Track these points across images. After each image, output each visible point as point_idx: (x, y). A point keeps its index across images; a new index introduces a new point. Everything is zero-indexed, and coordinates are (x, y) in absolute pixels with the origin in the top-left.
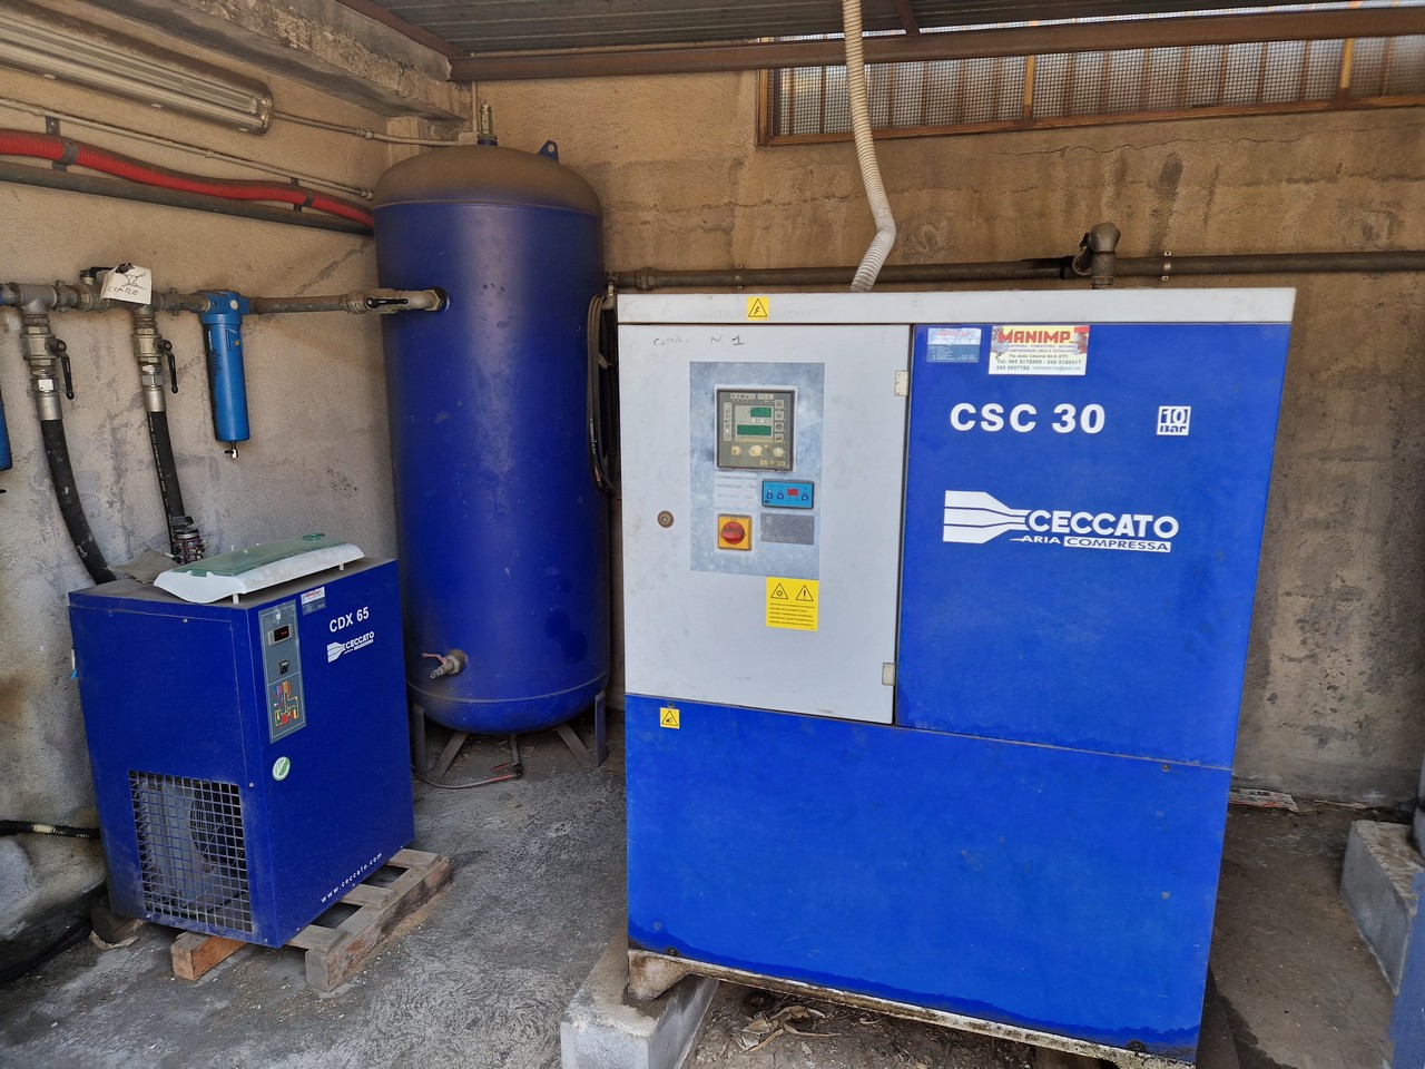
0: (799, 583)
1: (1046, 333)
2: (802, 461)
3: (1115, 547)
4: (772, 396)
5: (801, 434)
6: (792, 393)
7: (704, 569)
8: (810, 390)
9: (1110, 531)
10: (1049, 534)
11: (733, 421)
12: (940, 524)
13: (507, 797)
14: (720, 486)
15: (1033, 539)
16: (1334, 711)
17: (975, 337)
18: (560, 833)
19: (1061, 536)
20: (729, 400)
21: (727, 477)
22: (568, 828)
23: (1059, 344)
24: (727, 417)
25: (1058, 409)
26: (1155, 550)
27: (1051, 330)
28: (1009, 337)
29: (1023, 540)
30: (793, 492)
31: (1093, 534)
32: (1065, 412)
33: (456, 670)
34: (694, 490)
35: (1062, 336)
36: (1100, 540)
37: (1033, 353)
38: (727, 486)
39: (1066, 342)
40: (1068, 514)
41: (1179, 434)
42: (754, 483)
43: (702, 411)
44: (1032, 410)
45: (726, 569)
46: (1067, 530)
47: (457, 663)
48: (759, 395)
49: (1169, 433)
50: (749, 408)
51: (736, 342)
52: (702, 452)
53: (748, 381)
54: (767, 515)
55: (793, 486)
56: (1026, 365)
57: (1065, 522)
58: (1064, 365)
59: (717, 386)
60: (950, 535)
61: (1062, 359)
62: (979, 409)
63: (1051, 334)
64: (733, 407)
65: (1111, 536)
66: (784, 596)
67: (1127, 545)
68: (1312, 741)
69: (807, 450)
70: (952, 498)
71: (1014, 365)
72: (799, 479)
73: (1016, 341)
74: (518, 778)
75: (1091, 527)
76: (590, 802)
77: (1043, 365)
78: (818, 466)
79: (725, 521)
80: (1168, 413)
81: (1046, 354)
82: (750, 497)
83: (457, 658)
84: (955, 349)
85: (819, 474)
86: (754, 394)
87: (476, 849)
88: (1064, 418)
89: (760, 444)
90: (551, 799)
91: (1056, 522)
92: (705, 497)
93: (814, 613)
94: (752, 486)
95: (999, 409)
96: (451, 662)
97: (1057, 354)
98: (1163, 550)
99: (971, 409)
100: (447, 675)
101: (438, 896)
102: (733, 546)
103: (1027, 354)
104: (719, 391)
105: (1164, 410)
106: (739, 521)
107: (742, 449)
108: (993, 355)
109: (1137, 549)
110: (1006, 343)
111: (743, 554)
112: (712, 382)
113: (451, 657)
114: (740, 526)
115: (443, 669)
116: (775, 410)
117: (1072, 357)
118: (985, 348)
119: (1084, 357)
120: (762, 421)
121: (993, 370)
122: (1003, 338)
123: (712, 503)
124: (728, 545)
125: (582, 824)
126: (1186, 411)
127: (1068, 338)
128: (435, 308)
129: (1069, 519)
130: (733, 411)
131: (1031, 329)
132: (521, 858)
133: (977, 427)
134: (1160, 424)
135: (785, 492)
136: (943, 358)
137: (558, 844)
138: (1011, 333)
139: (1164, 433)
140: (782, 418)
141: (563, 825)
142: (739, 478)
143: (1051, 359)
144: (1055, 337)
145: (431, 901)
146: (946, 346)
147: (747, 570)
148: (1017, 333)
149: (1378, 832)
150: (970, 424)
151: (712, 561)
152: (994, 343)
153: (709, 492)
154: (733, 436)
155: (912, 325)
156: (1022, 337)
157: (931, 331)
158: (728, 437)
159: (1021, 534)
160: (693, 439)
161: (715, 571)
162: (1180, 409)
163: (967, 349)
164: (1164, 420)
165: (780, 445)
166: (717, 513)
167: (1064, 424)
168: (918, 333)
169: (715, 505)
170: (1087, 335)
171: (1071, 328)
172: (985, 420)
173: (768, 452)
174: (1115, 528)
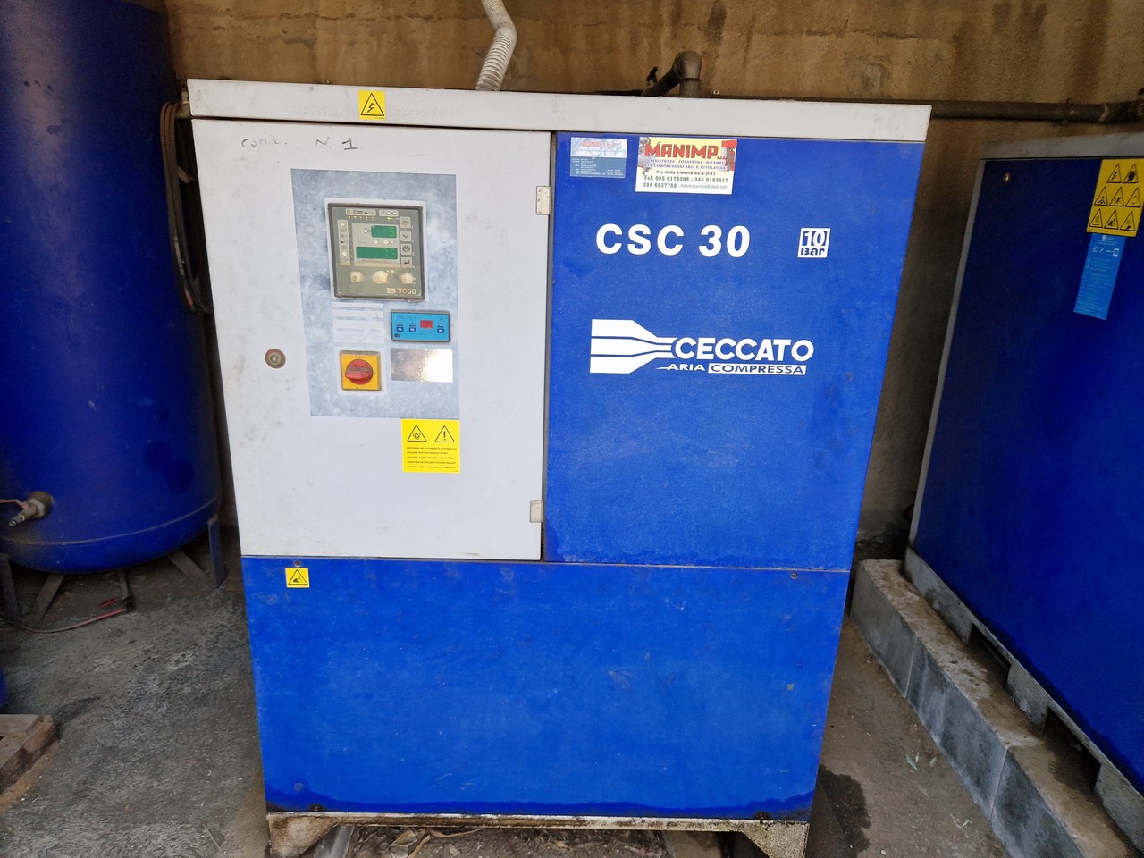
0: (437, 425)
1: (694, 147)
2: (435, 288)
3: (755, 372)
4: (396, 213)
5: (433, 257)
6: (419, 209)
7: (326, 413)
8: (440, 206)
9: (751, 356)
10: (694, 361)
11: (351, 241)
12: (587, 354)
13: (118, 633)
14: (340, 318)
15: (679, 367)
17: (620, 149)
18: (181, 665)
19: (705, 363)
20: (344, 217)
21: (348, 308)
22: (189, 659)
23: (706, 159)
24: (343, 237)
25: (705, 232)
26: (792, 374)
27: (699, 143)
28: (656, 151)
29: (669, 369)
30: (427, 324)
31: (736, 360)
32: (711, 234)
33: (42, 514)
34: (309, 324)
35: (710, 151)
36: (742, 366)
37: (680, 170)
38: (348, 318)
39: (714, 158)
40: (712, 340)
41: (818, 256)
42: (381, 315)
43: (311, 230)
44: (679, 232)
45: (354, 413)
46: (711, 357)
47: (41, 507)
48: (381, 211)
49: (809, 256)
50: (369, 226)
51: (348, 145)
52: (315, 279)
53: (368, 196)
54: (398, 350)
55: (426, 318)
56: (673, 182)
57: (709, 349)
58: (712, 184)
59: (328, 200)
60: (597, 366)
61: (709, 177)
62: (626, 231)
63: (699, 148)
64: (350, 224)
65: (753, 361)
66: (421, 438)
67: (766, 370)
69: (440, 276)
70: (599, 326)
71: (661, 182)
72: (433, 309)
73: (663, 156)
74: (128, 612)
75: (735, 353)
76: (212, 627)
77: (690, 183)
78: (454, 295)
79: (349, 359)
80: (809, 235)
81: (694, 171)
82: (377, 331)
83: (41, 501)
84: (601, 163)
85: (455, 304)
86: (374, 210)
87: (86, 697)
88: (711, 240)
89: (385, 269)
90: (169, 628)
91: (701, 348)
92: (322, 332)
93: (456, 454)
94: (378, 319)
95: (646, 231)
96: (34, 505)
97: (705, 171)
98: (799, 373)
99: (618, 230)
100: (31, 520)
101: (45, 757)
102: (360, 387)
103: (675, 170)
104: (331, 206)
105: (805, 232)
106: (366, 358)
107: (364, 274)
108: (640, 170)
109: (775, 373)
110: (653, 157)
111: (372, 395)
112: (321, 194)
113: (33, 501)
114: (367, 364)
115: (24, 514)
116: (400, 229)
117: (719, 174)
118: (631, 162)
119: (732, 173)
120: (386, 242)
121: (641, 186)
122: (650, 151)
123: (331, 340)
124: (354, 386)
125: (204, 651)
126: (826, 233)
127: (716, 153)
129: (714, 346)
130: (350, 230)
131: (679, 142)
132: (139, 699)
133: (624, 249)
134: (801, 247)
135: (418, 325)
136: (587, 172)
137: (181, 677)
138: (658, 146)
139: (804, 256)
140: (409, 239)
141: (184, 656)
142: (362, 309)
143: (698, 176)
144: (702, 152)
145: (36, 765)
146: (590, 158)
147: (377, 412)
148: (664, 146)
149: (879, 569)
150: (617, 247)
151: (336, 405)
152: (641, 157)
153: (327, 326)
154: (352, 259)
155: (553, 133)
156: (670, 150)
157: (574, 140)
158: (346, 260)
159: (667, 362)
160: (302, 263)
161: (339, 415)
162: (820, 231)
163: (613, 162)
164: (805, 243)
165: (409, 271)
166: (338, 349)
167: (710, 247)
168: (560, 142)
169: (335, 341)
170: (735, 150)
171: (718, 142)
172: (632, 242)
173: (395, 278)
174: (756, 354)
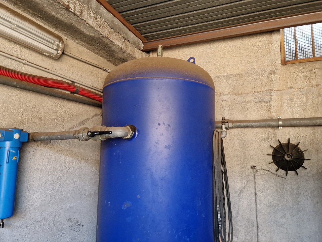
128: (129, 137)
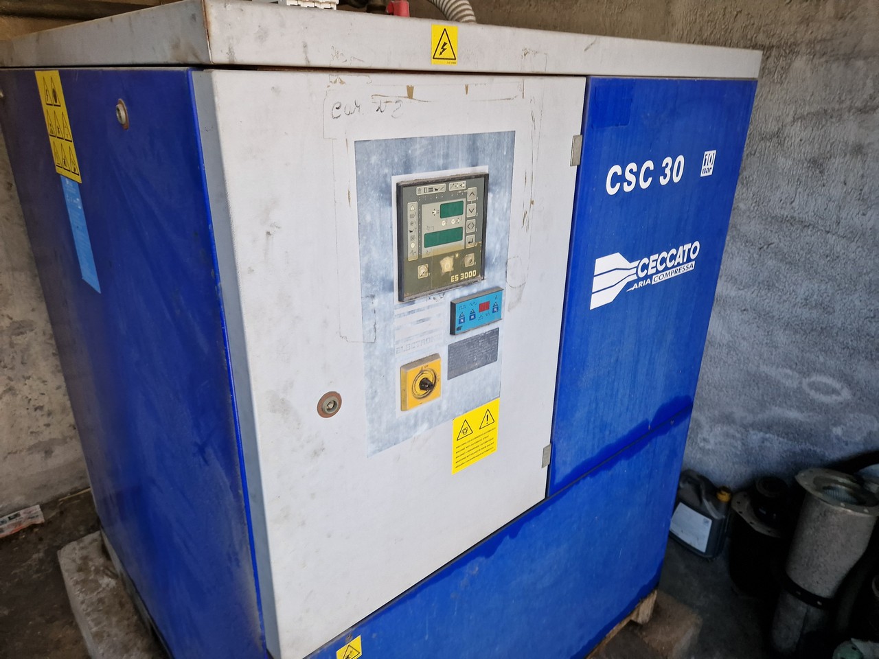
16: (48, 425)
68: (38, 457)
149: (79, 554)
